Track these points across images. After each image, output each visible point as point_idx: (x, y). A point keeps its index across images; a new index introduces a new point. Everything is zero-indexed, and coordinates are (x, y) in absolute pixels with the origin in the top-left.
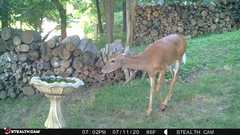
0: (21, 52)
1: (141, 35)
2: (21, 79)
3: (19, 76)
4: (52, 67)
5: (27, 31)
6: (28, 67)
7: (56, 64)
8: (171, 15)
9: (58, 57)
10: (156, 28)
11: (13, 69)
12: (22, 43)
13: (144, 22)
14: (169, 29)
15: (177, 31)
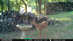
0: (14, 17)
1: (50, 12)
3: (13, 25)
4: (23, 22)
6: (16, 22)
7: (24, 21)
8: (59, 6)
11: (11, 22)
12: (14, 15)
13: (51, 8)
14: (58, 10)
15: (61, 10)
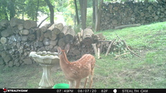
0: (23, 35)
1: (106, 23)
2: (23, 53)
3: (22, 52)
4: (44, 45)
5: (27, 21)
6: (28, 45)
7: (47, 43)
8: (126, 10)
9: (48, 38)
10: (116, 18)
11: (18, 46)
12: (24, 29)
13: (108, 14)
14: (125, 19)
15: (131, 21)
